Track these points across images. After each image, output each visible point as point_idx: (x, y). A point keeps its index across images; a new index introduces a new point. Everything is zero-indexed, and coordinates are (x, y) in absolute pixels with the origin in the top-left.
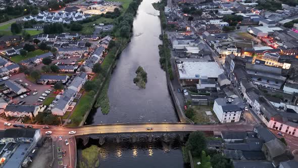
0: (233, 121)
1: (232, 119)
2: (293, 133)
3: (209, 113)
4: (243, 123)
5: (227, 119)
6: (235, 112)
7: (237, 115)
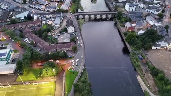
0: (132, 11)
1: (132, 10)
2: (154, 13)
3: (123, 9)
4: (136, 11)
5: (130, 10)
6: (133, 6)
7: (134, 8)
